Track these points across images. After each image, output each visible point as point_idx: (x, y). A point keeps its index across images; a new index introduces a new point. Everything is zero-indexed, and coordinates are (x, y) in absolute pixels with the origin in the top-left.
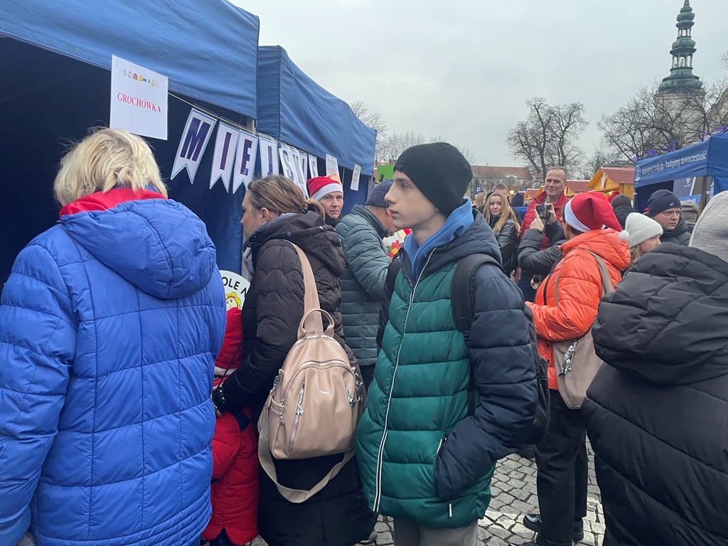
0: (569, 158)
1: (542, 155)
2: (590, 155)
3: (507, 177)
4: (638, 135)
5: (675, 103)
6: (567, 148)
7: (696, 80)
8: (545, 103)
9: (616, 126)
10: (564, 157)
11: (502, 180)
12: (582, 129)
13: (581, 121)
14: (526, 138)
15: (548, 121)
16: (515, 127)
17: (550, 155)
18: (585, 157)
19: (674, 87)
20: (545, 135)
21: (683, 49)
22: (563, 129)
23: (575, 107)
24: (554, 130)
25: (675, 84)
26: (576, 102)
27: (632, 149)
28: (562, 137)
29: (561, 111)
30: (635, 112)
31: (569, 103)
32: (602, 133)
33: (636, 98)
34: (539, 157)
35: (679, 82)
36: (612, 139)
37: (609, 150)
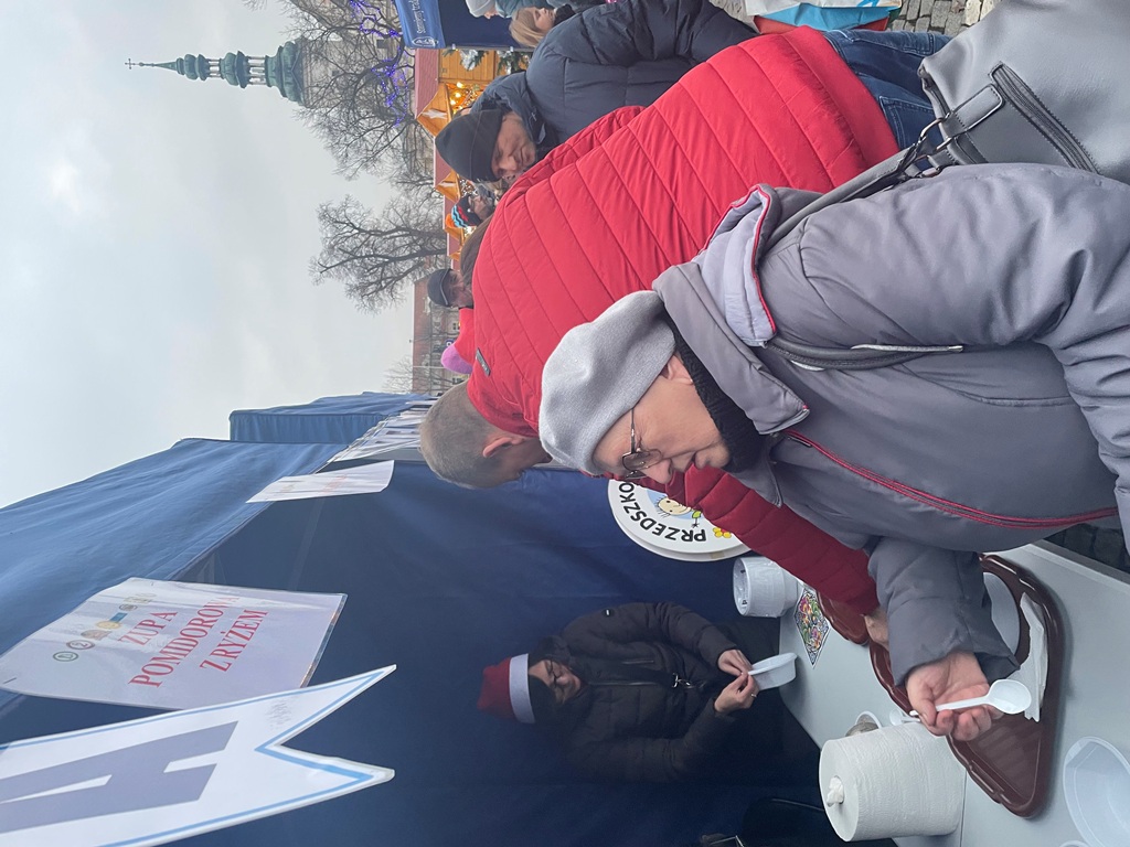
0: (400, 222)
1: (395, 260)
3: (429, 311)
7: (284, 51)
8: (318, 257)
9: (351, 154)
12: (357, 205)
13: (345, 207)
14: (370, 284)
15: (345, 252)
16: (354, 301)
18: (398, 200)
19: (294, 80)
20: (366, 256)
21: (238, 69)
23: (325, 215)
24: (359, 244)
25: (290, 80)
28: (369, 233)
34: (400, 264)
35: (287, 75)
36: (372, 159)
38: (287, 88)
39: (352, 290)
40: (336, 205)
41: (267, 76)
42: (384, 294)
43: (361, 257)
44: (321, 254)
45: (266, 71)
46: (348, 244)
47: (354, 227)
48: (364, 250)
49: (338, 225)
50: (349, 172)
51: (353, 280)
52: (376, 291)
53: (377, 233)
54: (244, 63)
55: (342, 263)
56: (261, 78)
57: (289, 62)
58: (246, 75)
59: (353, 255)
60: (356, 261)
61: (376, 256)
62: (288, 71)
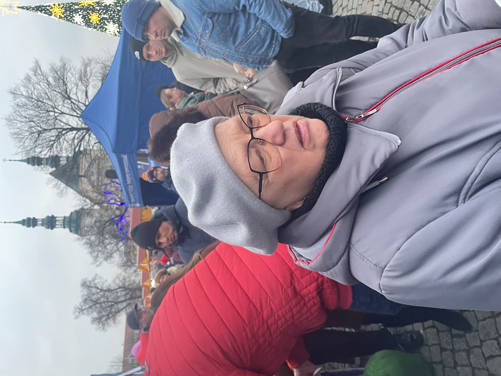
2: (120, 271)
6: (113, 287)
7: (73, 214)
10: (120, 287)
12: (101, 278)
13: (94, 279)
15: (92, 301)
21: (50, 222)
24: (100, 296)
25: (74, 225)
26: (80, 284)
28: (105, 291)
29: (85, 294)
33: (81, 244)
34: (119, 305)
36: (109, 256)
38: (73, 229)
39: (94, 320)
40: (90, 279)
41: (64, 225)
42: (110, 321)
43: (101, 303)
44: (80, 304)
45: (64, 223)
46: (94, 297)
47: (98, 288)
48: (102, 300)
49: (90, 288)
50: (98, 263)
51: (95, 315)
52: (107, 320)
53: (109, 290)
54: (54, 220)
55: (90, 307)
56: (61, 225)
57: (75, 218)
58: (54, 224)
59: (96, 302)
60: (97, 305)
61: (108, 302)
62: (74, 222)
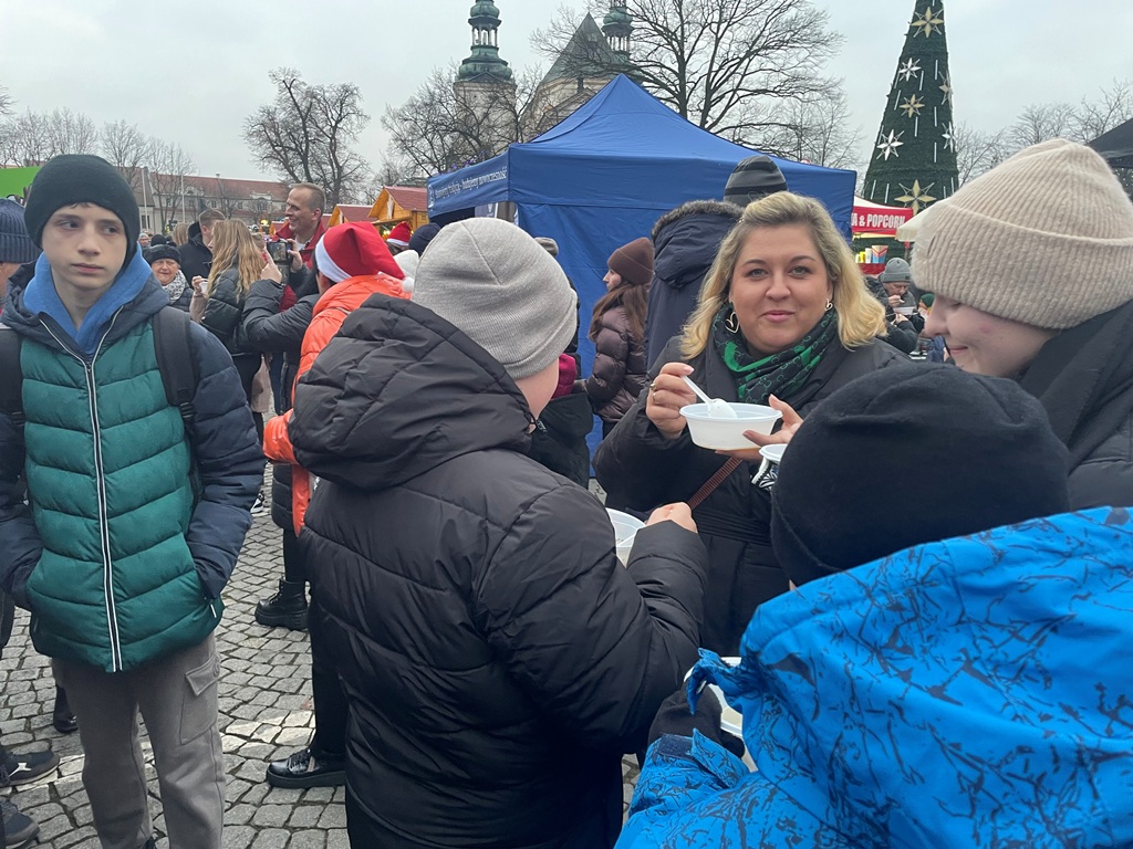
0: (347, 171)
1: (305, 162)
2: (377, 168)
3: (254, 197)
4: (437, 142)
5: (479, 97)
6: (342, 155)
7: (504, 67)
8: (301, 79)
9: (408, 124)
10: (340, 169)
11: (245, 202)
12: (361, 127)
13: (358, 114)
14: (277, 134)
15: (309, 110)
16: (257, 114)
17: (319, 164)
18: (369, 170)
19: (477, 73)
20: (306, 133)
21: (485, 18)
22: (334, 123)
23: (347, 91)
24: (320, 125)
25: (478, 69)
26: (347, 83)
27: (432, 162)
28: (333, 138)
29: (327, 94)
30: (430, 105)
31: (338, 83)
32: (389, 135)
33: (429, 84)
34: (301, 167)
35: (483, 67)
36: (404, 145)
37: (402, 161)
38: (470, 66)
39: (269, 114)
41: (479, 46)
43: (304, 128)
44: (304, 83)
45: (484, 46)
46: (318, 113)
47: (337, 122)
48: (312, 130)
49: (338, 104)
54: (491, 25)
56: (478, 41)
58: (480, 26)
62: (485, 70)
